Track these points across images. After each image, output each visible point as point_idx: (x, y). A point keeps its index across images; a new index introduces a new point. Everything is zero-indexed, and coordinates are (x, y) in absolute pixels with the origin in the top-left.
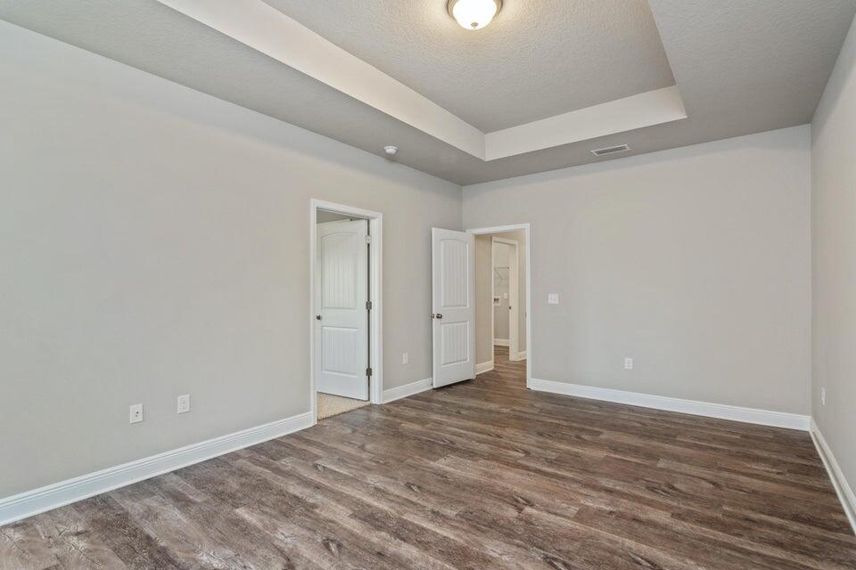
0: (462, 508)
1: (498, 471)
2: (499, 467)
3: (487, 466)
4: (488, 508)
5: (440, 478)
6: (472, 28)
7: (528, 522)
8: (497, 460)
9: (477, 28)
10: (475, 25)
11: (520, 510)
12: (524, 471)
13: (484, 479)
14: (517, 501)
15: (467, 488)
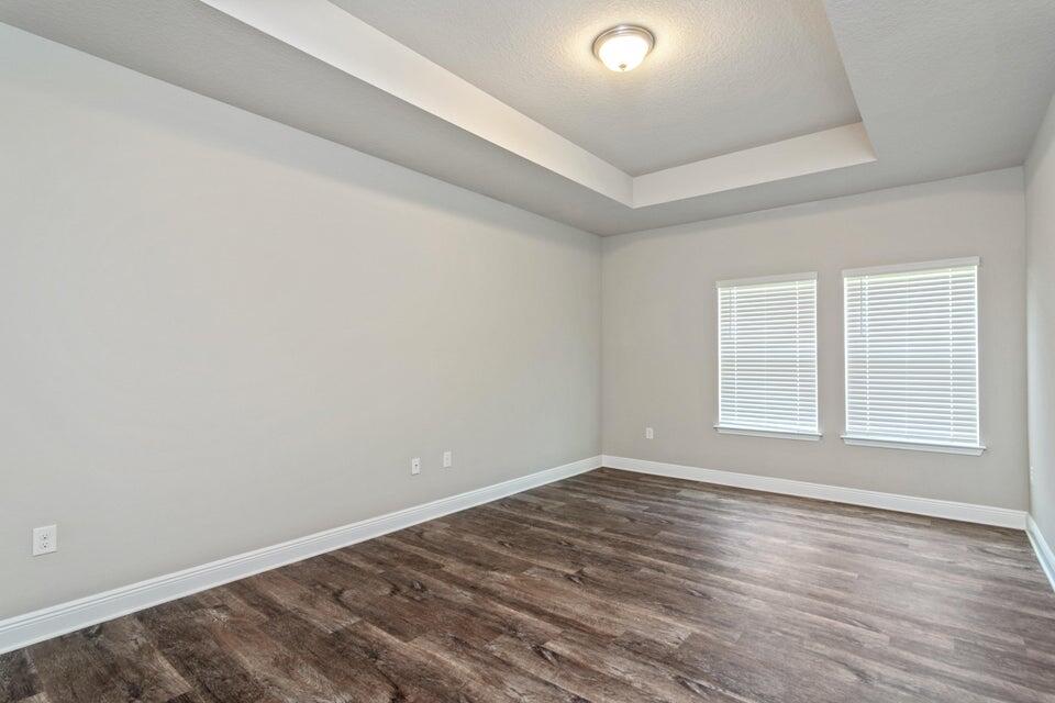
0: (635, 574)
1: (595, 615)
2: (593, 622)
3: (610, 623)
4: (613, 574)
5: (673, 605)
6: (620, 70)
7: (575, 564)
8: (593, 633)
9: (626, 70)
10: (623, 66)
11: (580, 572)
12: (560, 614)
13: (615, 603)
14: (580, 579)
15: (635, 593)
